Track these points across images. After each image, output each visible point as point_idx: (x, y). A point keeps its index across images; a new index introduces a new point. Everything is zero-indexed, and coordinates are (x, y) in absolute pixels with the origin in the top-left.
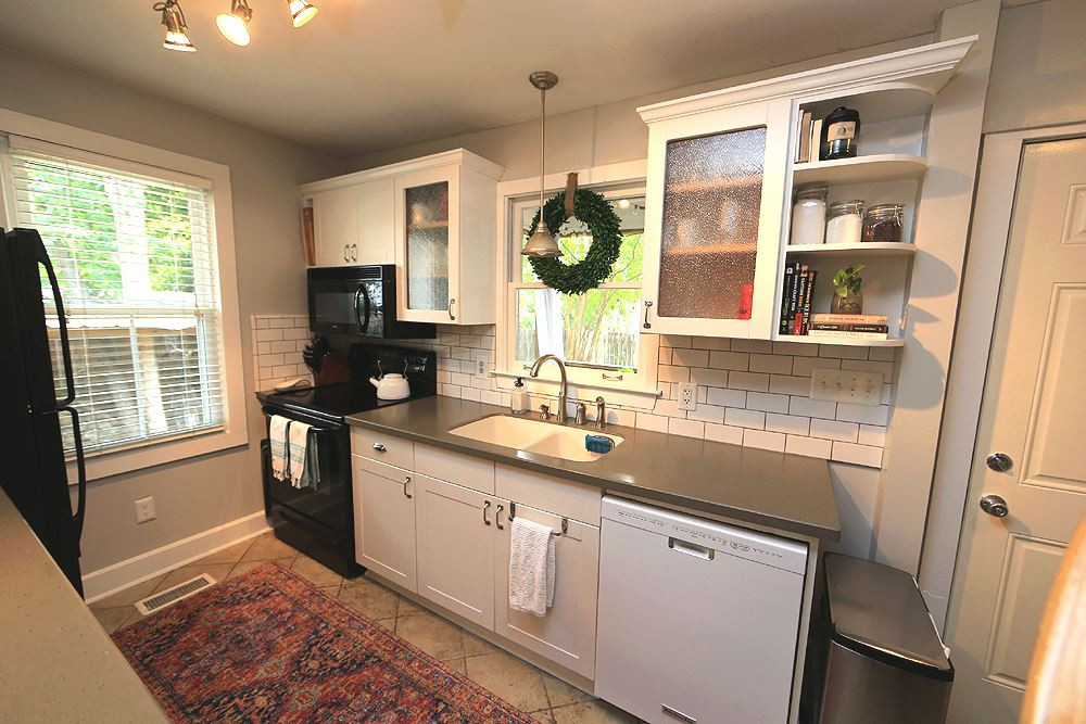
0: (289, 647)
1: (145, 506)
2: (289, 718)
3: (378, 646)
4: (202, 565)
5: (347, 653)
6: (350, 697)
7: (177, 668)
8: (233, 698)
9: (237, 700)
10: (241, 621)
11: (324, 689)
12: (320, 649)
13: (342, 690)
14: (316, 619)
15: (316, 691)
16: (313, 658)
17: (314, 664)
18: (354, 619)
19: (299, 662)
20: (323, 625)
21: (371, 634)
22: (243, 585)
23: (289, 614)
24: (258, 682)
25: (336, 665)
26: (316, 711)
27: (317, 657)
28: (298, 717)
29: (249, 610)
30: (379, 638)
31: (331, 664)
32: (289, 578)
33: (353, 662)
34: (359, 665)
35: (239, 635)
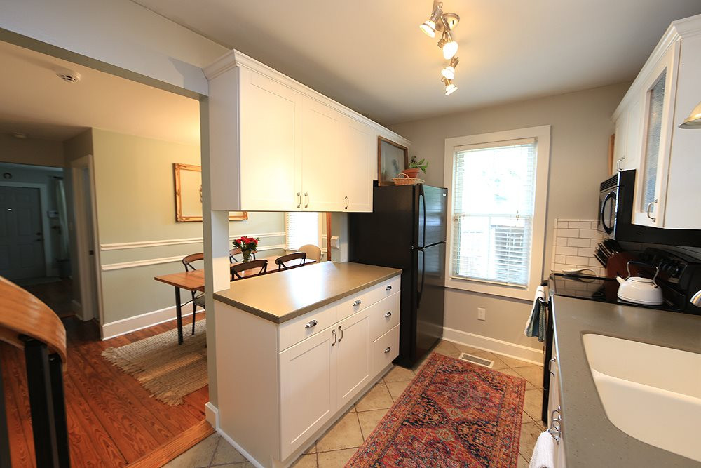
0: (470, 415)
1: (482, 312)
2: (432, 432)
3: (498, 462)
4: (497, 358)
5: (482, 444)
6: (453, 457)
7: (439, 381)
8: (433, 406)
9: (433, 408)
10: (474, 388)
11: (453, 442)
12: (477, 429)
13: (456, 451)
14: (497, 419)
15: (451, 438)
16: (469, 428)
17: (465, 430)
18: (510, 438)
19: (464, 423)
20: (495, 424)
21: (504, 454)
22: (496, 377)
23: (491, 404)
24: (444, 411)
25: (471, 442)
26: (439, 443)
27: (471, 430)
28: (433, 436)
29: (483, 388)
30: (504, 460)
31: (470, 439)
32: (517, 393)
33: (478, 451)
34: (477, 455)
35: (466, 391)
